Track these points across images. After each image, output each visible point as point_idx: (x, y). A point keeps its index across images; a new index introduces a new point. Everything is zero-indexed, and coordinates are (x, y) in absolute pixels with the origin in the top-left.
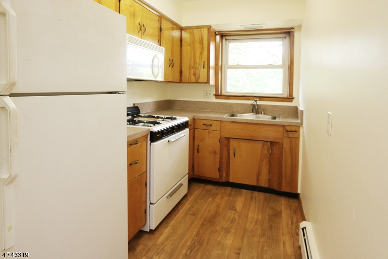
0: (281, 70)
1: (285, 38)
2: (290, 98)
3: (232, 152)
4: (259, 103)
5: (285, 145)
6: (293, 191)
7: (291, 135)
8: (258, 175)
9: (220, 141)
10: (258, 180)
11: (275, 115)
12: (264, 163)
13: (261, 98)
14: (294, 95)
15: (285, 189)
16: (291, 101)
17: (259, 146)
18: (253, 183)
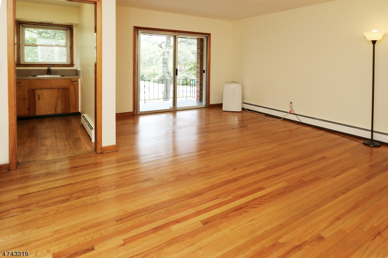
0: (65, 48)
1: (67, 30)
2: (72, 65)
3: (37, 97)
4: (52, 68)
5: (71, 89)
6: (76, 111)
7: (74, 83)
8: (56, 107)
9: (28, 92)
10: (55, 111)
11: (63, 74)
12: (59, 100)
13: (53, 65)
14: (74, 63)
15: (72, 111)
16: (73, 67)
17: (55, 91)
18: (53, 112)
